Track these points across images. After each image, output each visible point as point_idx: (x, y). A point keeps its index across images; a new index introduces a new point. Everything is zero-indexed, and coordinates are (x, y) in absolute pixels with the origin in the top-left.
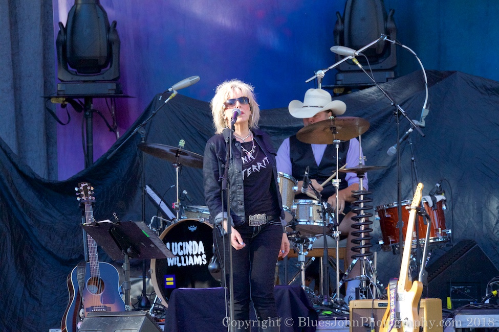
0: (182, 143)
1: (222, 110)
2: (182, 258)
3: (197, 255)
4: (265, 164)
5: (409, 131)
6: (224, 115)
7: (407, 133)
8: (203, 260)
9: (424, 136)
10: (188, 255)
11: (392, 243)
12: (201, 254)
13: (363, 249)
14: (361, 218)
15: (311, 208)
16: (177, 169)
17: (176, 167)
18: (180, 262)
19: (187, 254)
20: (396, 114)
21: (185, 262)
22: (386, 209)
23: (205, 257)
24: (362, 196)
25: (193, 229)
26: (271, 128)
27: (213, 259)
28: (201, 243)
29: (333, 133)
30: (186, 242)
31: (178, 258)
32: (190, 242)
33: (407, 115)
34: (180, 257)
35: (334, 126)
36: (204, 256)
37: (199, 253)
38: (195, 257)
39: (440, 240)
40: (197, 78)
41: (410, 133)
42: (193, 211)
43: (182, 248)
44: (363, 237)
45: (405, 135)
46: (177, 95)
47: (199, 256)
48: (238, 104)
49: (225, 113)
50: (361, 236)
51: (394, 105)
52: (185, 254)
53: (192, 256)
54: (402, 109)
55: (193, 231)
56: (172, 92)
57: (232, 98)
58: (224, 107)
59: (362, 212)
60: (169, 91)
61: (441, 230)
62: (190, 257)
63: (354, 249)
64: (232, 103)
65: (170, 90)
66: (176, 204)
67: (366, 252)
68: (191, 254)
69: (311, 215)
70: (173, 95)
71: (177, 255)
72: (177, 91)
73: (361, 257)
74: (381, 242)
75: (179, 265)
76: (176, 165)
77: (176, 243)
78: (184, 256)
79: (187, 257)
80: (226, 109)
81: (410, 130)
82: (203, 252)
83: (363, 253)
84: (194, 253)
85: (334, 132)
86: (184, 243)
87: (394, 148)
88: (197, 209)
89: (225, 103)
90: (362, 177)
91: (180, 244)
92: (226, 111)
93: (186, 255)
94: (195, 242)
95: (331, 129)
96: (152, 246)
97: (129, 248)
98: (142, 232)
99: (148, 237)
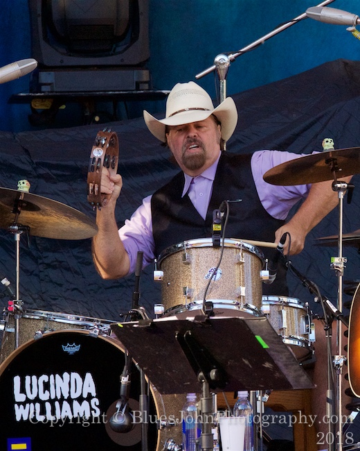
2: (48, 406)
3: (80, 400)
8: (91, 409)
10: (61, 401)
12: (90, 397)
15: (284, 313)
16: (18, 236)
17: (17, 232)
18: (43, 412)
19: (59, 397)
21: (53, 413)
23: (98, 404)
25: (71, 349)
26: (57, 167)
27: (118, 406)
28: (89, 376)
30: (57, 376)
31: (38, 405)
32: (66, 375)
34: (42, 403)
36: (95, 401)
37: (85, 396)
38: (75, 403)
43: (47, 386)
47: (85, 403)
52: (53, 397)
53: (70, 401)
55: (71, 353)
62: (66, 404)
66: (16, 303)
68: (66, 398)
69: (285, 325)
71: (37, 400)
75: (40, 418)
76: (17, 227)
77: (34, 377)
78: (52, 401)
79: (57, 404)
82: (94, 394)
84: (74, 396)
85: (335, 168)
86: (52, 376)
91: (44, 378)
93: (56, 399)
94: (75, 375)
95: (327, 162)
96: (267, 365)
97: (215, 370)
98: (255, 338)
99: (264, 347)
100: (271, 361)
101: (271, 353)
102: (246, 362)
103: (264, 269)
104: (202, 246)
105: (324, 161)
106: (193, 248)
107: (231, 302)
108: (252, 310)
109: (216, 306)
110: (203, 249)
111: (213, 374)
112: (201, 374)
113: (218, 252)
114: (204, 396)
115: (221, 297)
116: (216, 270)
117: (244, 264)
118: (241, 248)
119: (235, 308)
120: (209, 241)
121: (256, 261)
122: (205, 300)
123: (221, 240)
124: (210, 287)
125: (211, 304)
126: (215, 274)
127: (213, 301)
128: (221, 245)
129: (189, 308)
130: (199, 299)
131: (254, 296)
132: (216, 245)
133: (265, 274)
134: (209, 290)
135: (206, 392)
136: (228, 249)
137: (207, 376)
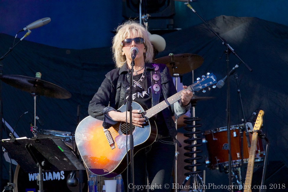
0: (39, 75)
1: (120, 47)
4: (149, 93)
5: (235, 67)
7: (234, 68)
8: (61, 176)
9: (252, 71)
11: (218, 163)
13: (195, 168)
14: (193, 141)
16: (35, 97)
17: (34, 96)
20: (227, 52)
21: (45, 178)
22: (214, 133)
24: (194, 122)
27: (71, 174)
29: (172, 68)
33: (236, 53)
35: (174, 62)
36: (62, 172)
39: (259, 160)
40: (48, 19)
41: (236, 69)
42: (45, 134)
44: (195, 157)
45: (231, 71)
46: (30, 34)
47: (58, 173)
48: (133, 43)
50: (193, 156)
51: (225, 44)
54: (231, 48)
56: (27, 31)
57: (128, 37)
58: (122, 45)
59: (195, 136)
60: (23, 30)
61: (261, 151)
63: (186, 168)
64: (129, 41)
65: (25, 29)
66: (34, 128)
67: (197, 170)
70: (28, 33)
72: (30, 30)
73: (193, 174)
74: (207, 162)
76: (34, 94)
80: (124, 46)
81: (237, 66)
83: (195, 171)
85: (174, 67)
87: (222, 81)
88: (48, 132)
89: (123, 42)
90: (194, 106)
92: (124, 48)
95: (171, 64)
96: (65, 159)
97: (44, 161)
98: (58, 147)
99: (62, 151)
100: (66, 157)
101: (65, 154)
102: (57, 158)
105: (169, 64)
111: (43, 163)
112: (38, 163)
135: (40, 172)
137: (40, 164)
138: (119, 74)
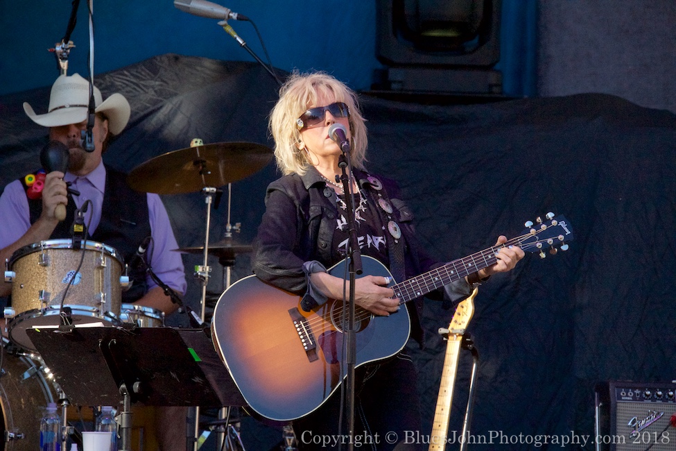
6: (300, 141)
35: (203, 159)
49: (301, 138)
58: (301, 125)
73: (219, 425)
80: (305, 128)
83: (223, 417)
85: (204, 172)
89: (302, 117)
92: (305, 133)
95: (197, 163)
96: (197, 380)
97: (138, 383)
98: (188, 350)
99: (196, 360)
100: (202, 376)
102: (174, 376)
103: (123, 274)
104: (60, 247)
105: (192, 163)
106: (50, 249)
107: (90, 309)
108: (111, 317)
109: (74, 313)
110: (62, 251)
111: (136, 386)
112: (123, 386)
113: (78, 255)
114: (125, 409)
115: (81, 302)
116: (76, 274)
117: (105, 269)
118: (103, 251)
119: (93, 315)
120: (68, 242)
121: (117, 266)
122: (62, 306)
123: (83, 242)
124: (68, 291)
125: (68, 310)
126: (74, 277)
127: (72, 307)
128: (82, 247)
129: (44, 313)
130: (56, 304)
131: (113, 304)
132: (76, 247)
133: (125, 279)
134: (67, 294)
135: (127, 406)
136: (89, 252)
137: (130, 389)
138: (307, 187)
